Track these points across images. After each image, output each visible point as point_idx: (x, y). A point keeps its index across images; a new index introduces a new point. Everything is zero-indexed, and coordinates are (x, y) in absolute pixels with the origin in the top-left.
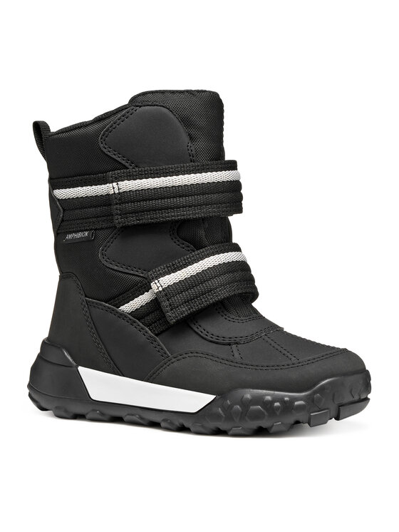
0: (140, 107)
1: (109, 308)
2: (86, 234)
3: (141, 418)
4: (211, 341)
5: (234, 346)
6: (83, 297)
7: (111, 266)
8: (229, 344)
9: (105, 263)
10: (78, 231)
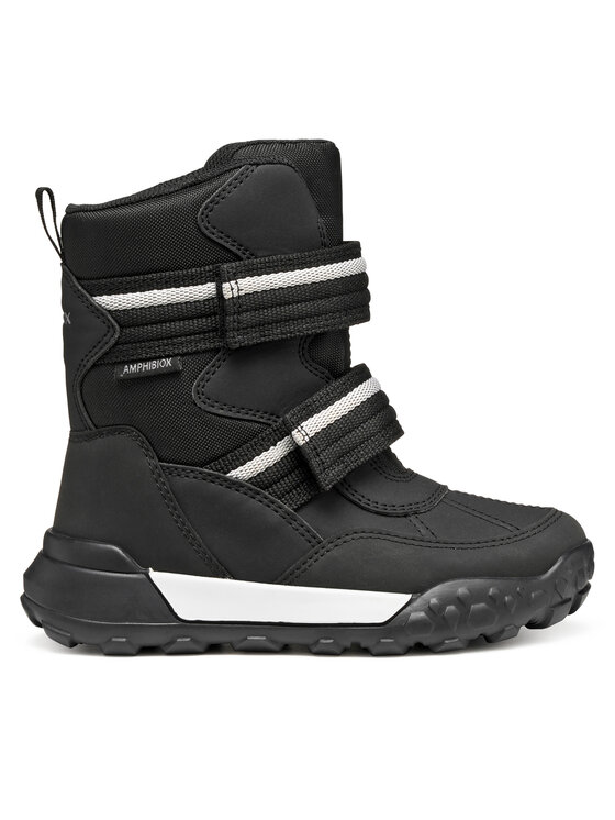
0: (258, 165)
1: (210, 475)
2: (168, 362)
3: (273, 641)
4: (377, 513)
5: (412, 518)
6: (155, 461)
7: (214, 410)
8: (406, 516)
9: (203, 406)
10: (151, 359)
